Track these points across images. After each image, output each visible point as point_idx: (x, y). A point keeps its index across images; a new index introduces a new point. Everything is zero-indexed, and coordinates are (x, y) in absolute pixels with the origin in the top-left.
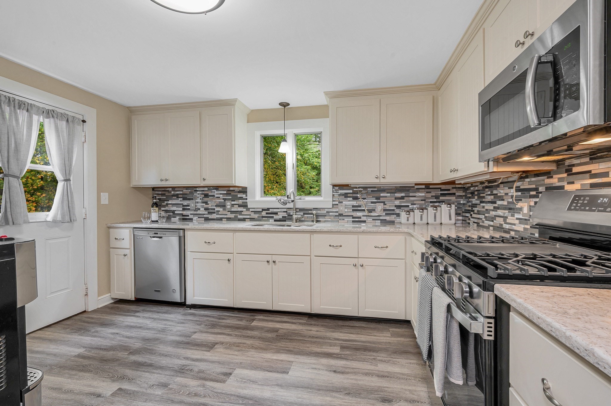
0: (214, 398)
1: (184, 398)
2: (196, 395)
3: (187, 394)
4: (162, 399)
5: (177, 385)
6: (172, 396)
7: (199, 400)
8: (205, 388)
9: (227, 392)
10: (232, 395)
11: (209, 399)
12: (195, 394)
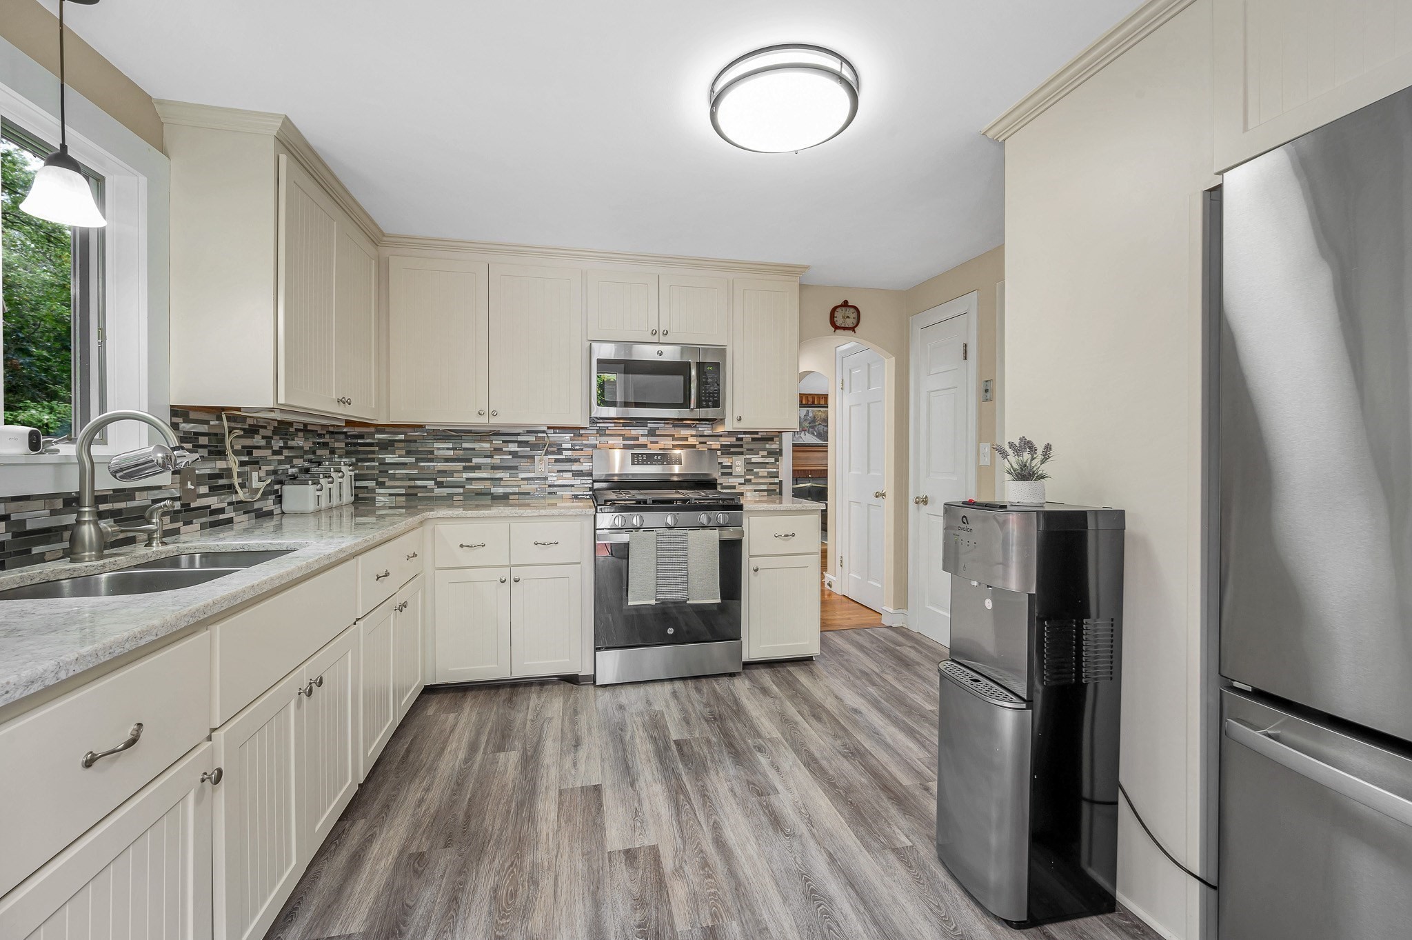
0: (698, 838)
1: (722, 876)
2: (705, 864)
3: (710, 880)
4: (745, 906)
5: (698, 915)
6: (729, 899)
7: (713, 852)
8: (684, 864)
9: (676, 830)
10: (679, 822)
11: (704, 843)
12: (703, 869)
